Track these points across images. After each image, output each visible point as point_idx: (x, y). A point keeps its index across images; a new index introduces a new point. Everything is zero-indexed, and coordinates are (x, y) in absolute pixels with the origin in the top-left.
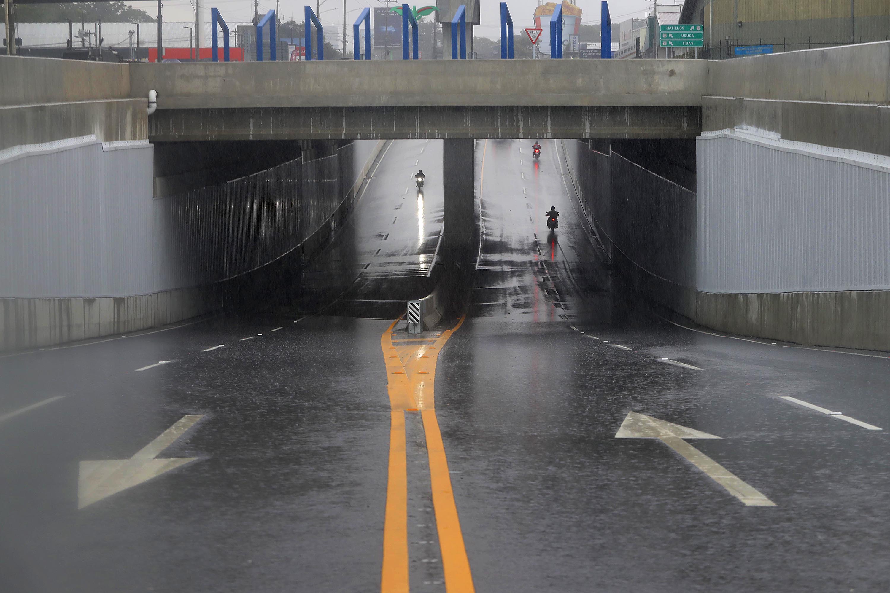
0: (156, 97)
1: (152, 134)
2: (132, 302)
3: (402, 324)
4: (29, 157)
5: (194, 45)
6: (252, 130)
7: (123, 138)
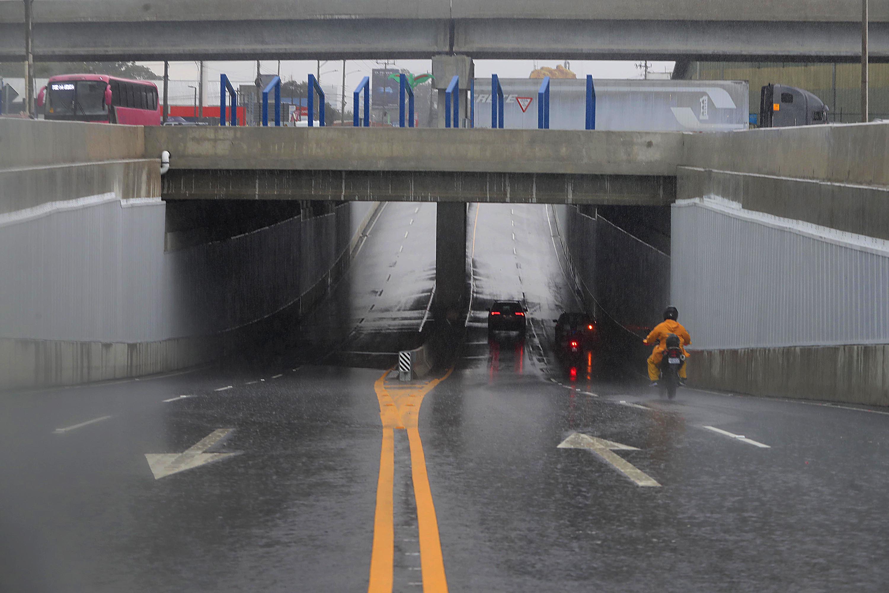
0: (170, 158)
1: (164, 193)
2: (144, 348)
3: (394, 374)
4: (59, 212)
5: (198, 103)
6: (257, 191)
7: (139, 196)
